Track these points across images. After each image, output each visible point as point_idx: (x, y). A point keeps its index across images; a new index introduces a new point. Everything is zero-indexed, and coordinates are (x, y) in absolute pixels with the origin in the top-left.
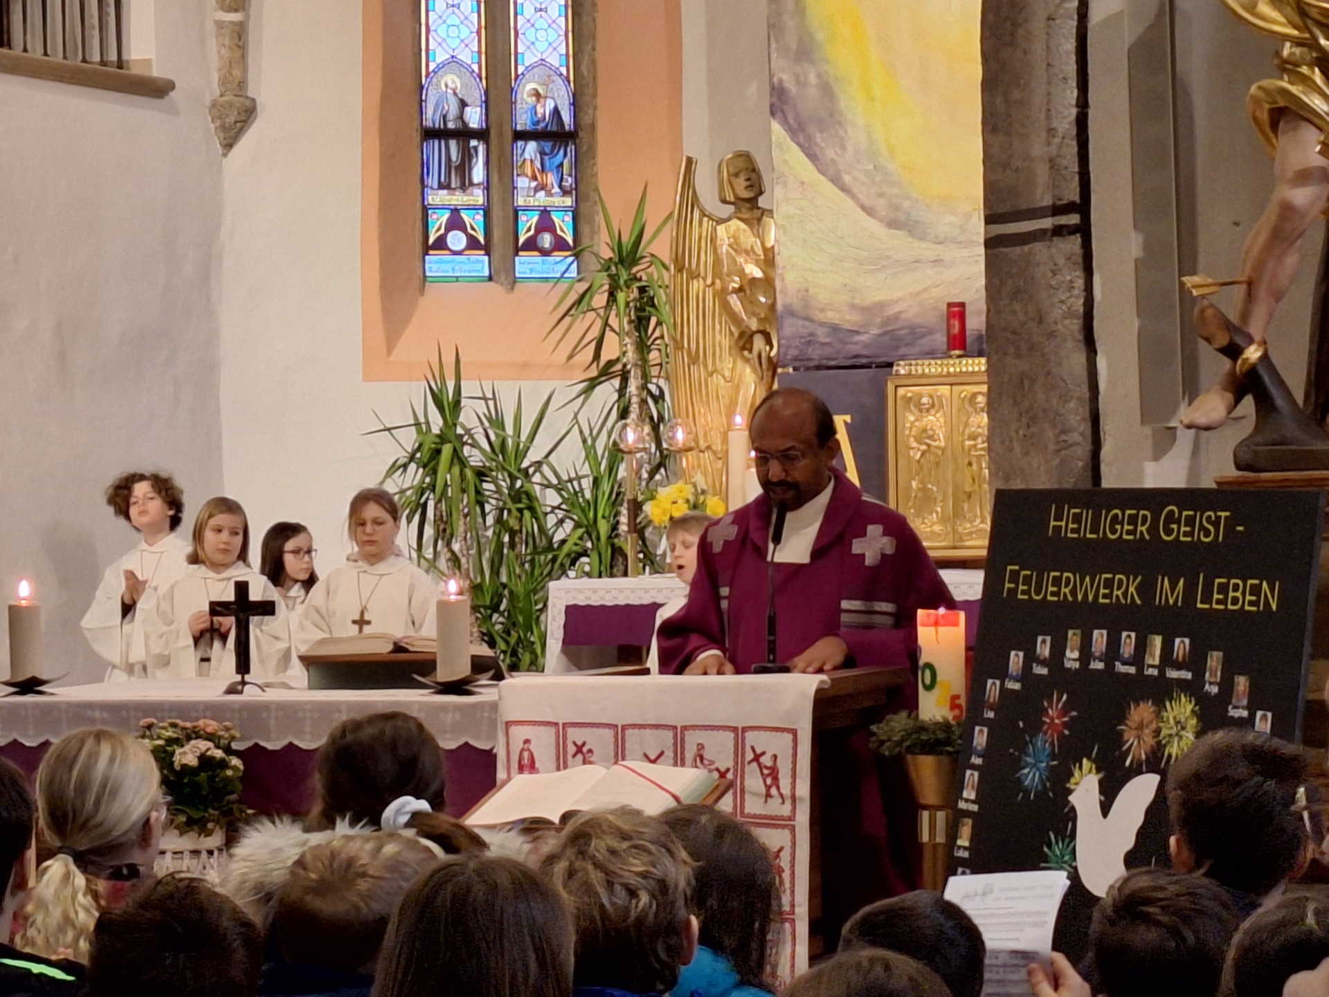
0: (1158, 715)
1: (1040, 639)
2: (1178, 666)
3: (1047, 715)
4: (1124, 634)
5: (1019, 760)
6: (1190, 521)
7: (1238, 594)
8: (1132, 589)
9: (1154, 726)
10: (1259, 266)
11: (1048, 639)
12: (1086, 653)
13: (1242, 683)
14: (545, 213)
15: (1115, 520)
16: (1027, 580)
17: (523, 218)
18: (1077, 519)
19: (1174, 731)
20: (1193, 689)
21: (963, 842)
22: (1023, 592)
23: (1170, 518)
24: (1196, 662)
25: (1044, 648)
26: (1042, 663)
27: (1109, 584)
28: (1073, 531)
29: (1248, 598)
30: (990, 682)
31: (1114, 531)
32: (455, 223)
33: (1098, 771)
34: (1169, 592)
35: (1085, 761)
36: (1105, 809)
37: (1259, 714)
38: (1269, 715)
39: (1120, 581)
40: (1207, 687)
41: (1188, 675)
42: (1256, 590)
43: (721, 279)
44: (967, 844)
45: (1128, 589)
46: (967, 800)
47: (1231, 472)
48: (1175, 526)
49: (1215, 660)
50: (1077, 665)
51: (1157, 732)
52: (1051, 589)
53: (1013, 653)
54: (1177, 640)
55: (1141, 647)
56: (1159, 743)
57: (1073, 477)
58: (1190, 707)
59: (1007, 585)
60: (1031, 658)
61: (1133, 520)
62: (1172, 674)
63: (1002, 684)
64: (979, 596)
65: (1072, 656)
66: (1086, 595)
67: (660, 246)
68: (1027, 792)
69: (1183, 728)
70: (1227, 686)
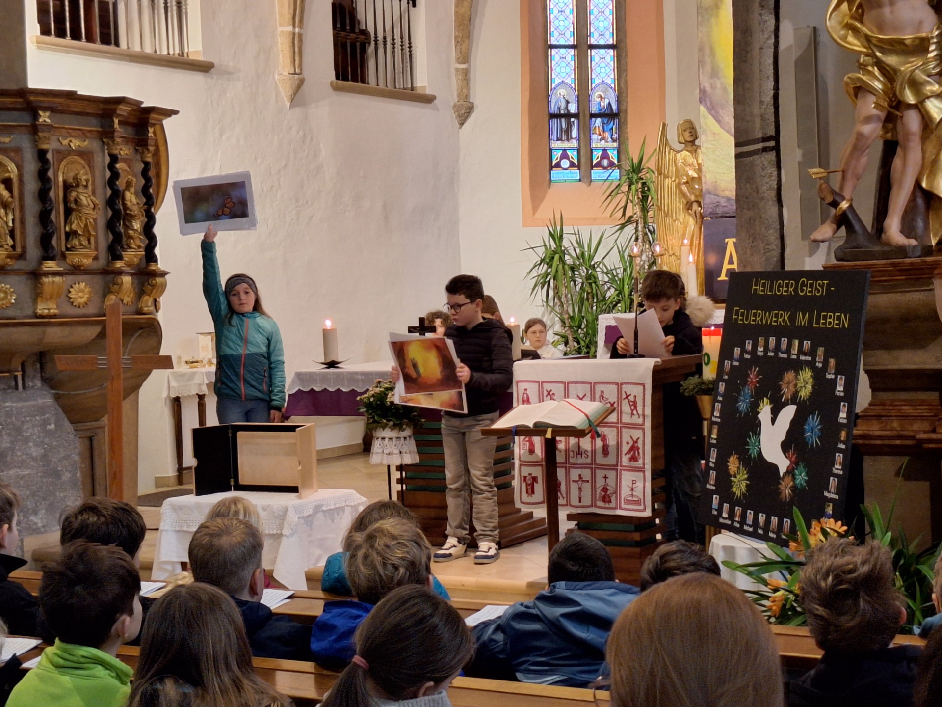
0: (796, 376)
1: (747, 341)
2: (805, 354)
3: (749, 377)
4: (783, 339)
5: (738, 398)
6: (811, 286)
7: (831, 320)
8: (786, 318)
9: (794, 382)
10: (847, 164)
11: (751, 342)
12: (766, 349)
13: (832, 362)
14: (604, 150)
15: (780, 286)
16: (742, 314)
17: (595, 153)
18: (764, 285)
19: (803, 385)
20: (811, 365)
21: (714, 436)
22: (741, 320)
23: (803, 284)
24: (813, 352)
25: (749, 347)
26: (748, 353)
27: (776, 316)
28: (762, 291)
29: (836, 322)
30: (726, 362)
31: (779, 291)
32: (565, 156)
33: (770, 404)
34: (802, 319)
35: (765, 399)
36: (773, 421)
37: (839, 376)
38: (844, 377)
39: (781, 314)
40: (817, 364)
41: (809, 358)
42: (839, 318)
43: (679, 179)
44: (715, 437)
45: (784, 318)
46: (716, 417)
47: (834, 261)
48: (805, 288)
49: (821, 351)
50: (762, 354)
51: (796, 385)
52: (752, 318)
53: (736, 348)
54: (805, 342)
55: (790, 345)
56: (796, 390)
57: (771, 265)
58: (810, 373)
59: (734, 317)
60: (744, 350)
61: (787, 285)
62: (803, 358)
63: (731, 363)
64: (722, 322)
65: (760, 349)
66: (767, 321)
67: (650, 163)
68: (741, 413)
69: (807, 383)
70: (826, 363)
